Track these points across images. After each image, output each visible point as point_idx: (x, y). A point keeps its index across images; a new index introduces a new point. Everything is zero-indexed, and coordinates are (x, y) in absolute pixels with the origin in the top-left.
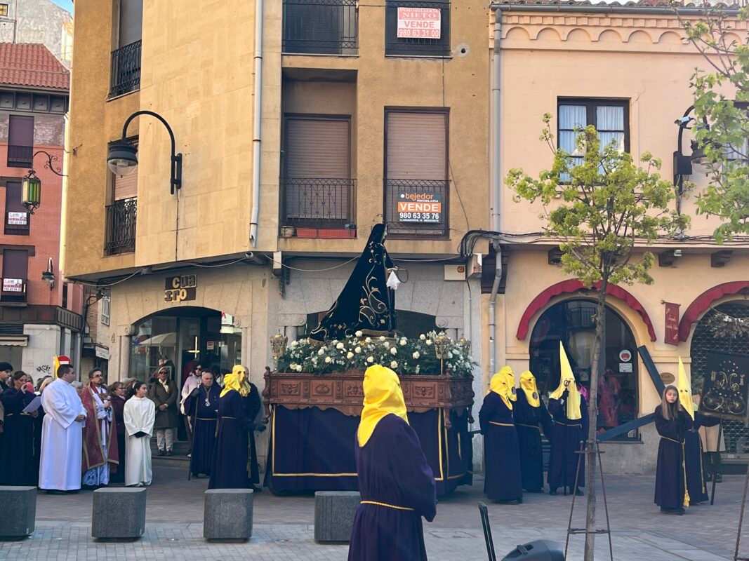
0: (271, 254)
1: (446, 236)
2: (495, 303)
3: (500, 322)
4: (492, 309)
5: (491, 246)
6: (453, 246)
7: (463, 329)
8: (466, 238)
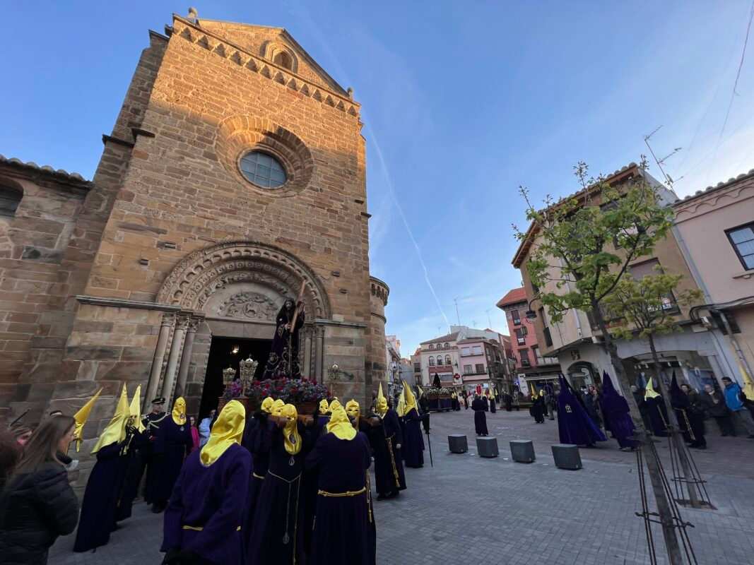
0: (591, 338)
1: (679, 313)
2: (733, 338)
3: (744, 347)
4: (734, 342)
5: (711, 312)
6: (686, 316)
7: (718, 355)
8: (691, 311)
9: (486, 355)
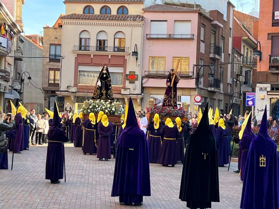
9: (199, 41)
